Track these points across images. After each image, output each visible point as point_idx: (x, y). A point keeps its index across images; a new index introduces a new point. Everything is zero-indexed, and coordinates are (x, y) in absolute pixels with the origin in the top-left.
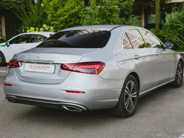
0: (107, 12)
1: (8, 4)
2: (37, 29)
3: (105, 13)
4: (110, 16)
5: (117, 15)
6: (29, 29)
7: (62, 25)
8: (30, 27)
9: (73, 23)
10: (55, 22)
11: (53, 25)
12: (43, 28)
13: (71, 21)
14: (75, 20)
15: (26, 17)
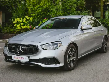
0: (67, 7)
1: (3, 3)
2: (22, 19)
3: (66, 8)
4: (70, 9)
5: (74, 9)
6: (17, 19)
7: (38, 16)
8: (17, 18)
9: (45, 15)
10: (33, 14)
11: (32, 16)
12: (26, 18)
13: (44, 13)
14: (47, 13)
15: (14, 11)
